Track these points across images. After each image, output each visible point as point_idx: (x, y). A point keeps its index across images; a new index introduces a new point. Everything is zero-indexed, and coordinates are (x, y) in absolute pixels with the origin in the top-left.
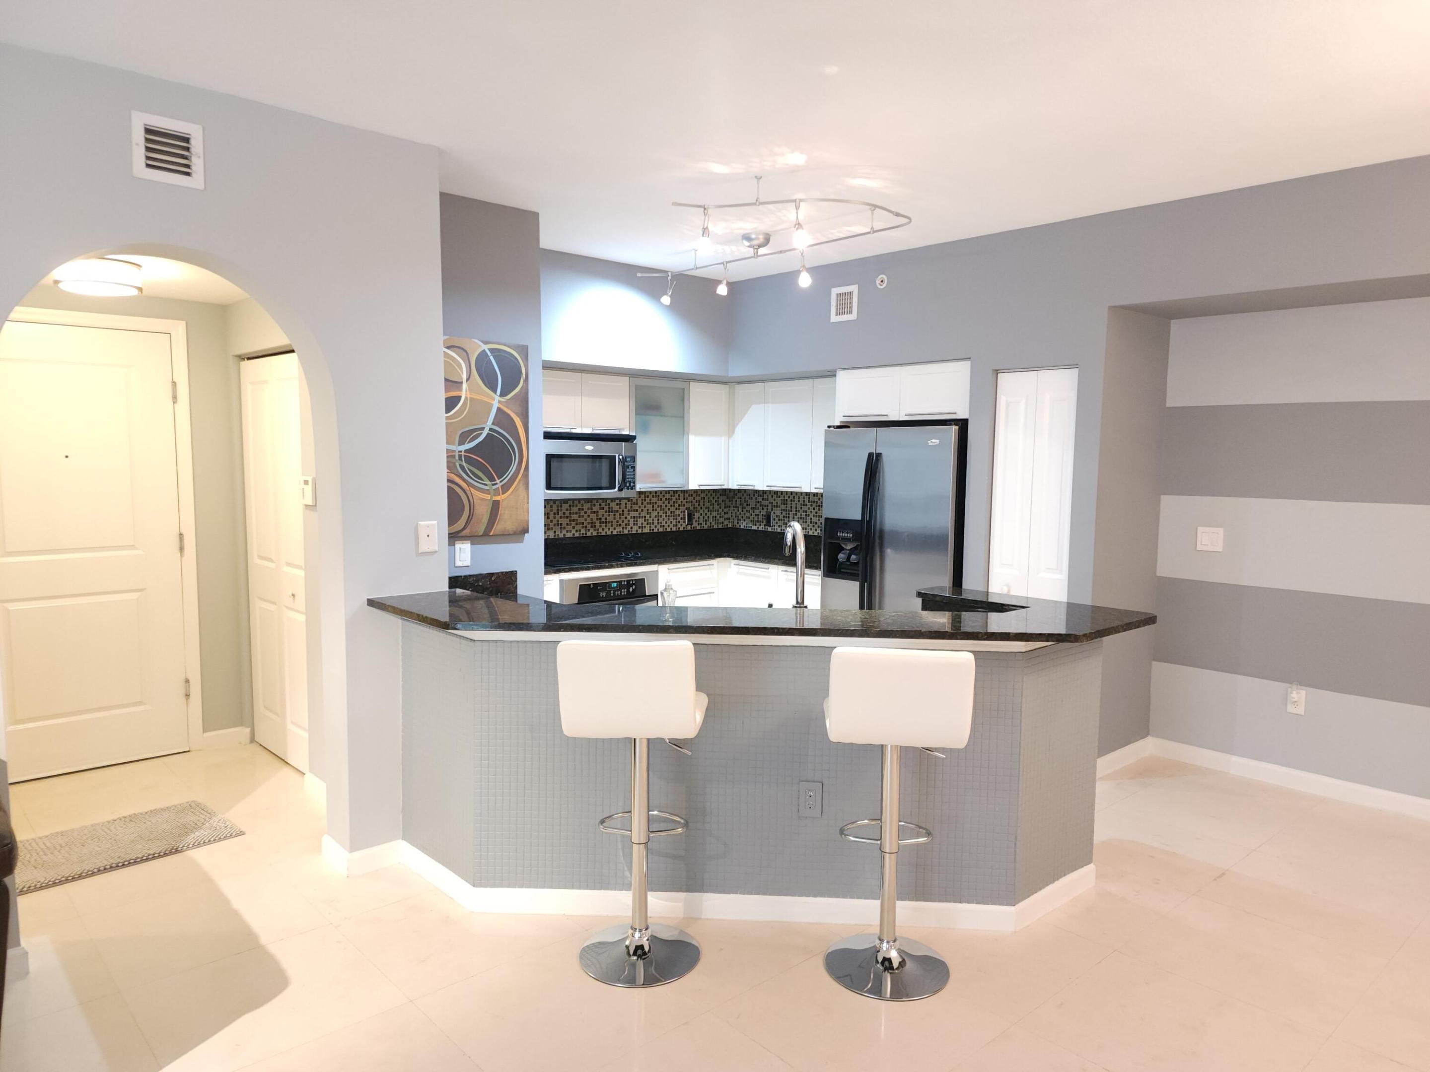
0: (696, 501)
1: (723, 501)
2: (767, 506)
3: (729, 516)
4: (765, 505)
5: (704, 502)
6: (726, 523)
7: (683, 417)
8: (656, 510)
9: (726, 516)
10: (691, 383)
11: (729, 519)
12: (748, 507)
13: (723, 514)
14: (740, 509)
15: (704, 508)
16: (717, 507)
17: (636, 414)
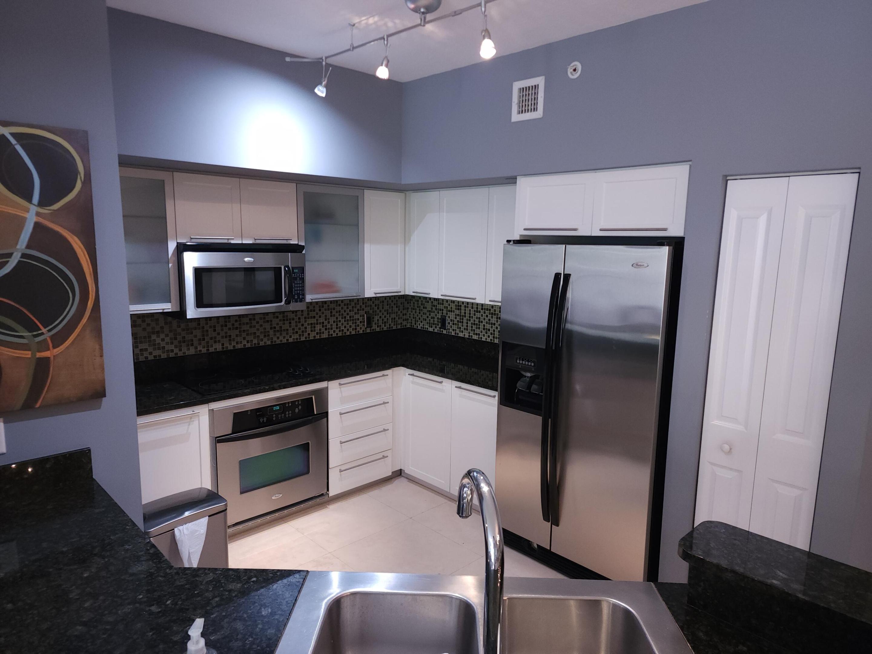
0: (376, 305)
1: (401, 304)
2: (443, 310)
3: (407, 317)
4: (440, 309)
5: (383, 305)
6: (405, 323)
7: (357, 225)
8: (334, 316)
9: (405, 317)
10: (365, 190)
11: (408, 319)
12: (425, 309)
13: (401, 315)
14: (418, 311)
15: (383, 311)
16: (395, 309)
17: (305, 222)
